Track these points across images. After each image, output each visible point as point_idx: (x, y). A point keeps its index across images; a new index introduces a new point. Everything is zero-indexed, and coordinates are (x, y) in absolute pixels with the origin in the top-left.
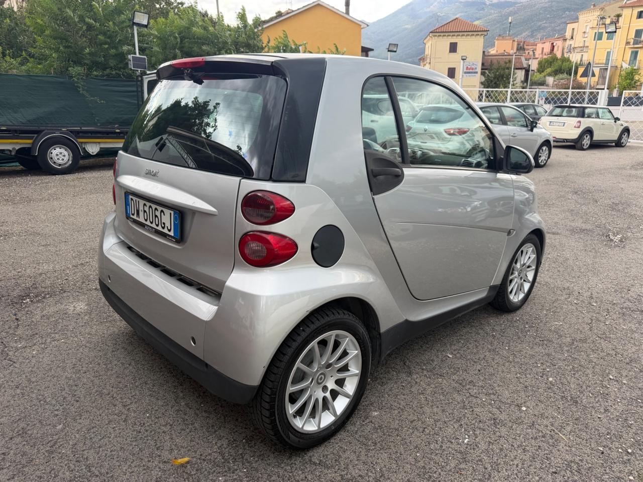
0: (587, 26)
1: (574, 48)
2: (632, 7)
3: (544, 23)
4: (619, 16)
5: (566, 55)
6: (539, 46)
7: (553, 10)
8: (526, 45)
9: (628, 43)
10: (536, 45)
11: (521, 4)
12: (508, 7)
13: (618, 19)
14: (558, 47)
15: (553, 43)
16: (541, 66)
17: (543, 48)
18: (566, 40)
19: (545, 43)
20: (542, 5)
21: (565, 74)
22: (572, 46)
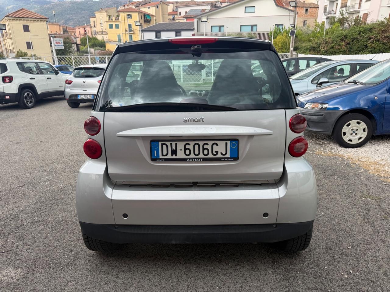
0: (101, 20)
1: (98, 32)
2: (124, 12)
3: (72, 16)
4: (118, 16)
5: (94, 36)
6: (77, 30)
7: (75, 9)
8: (68, 29)
9: (126, 31)
10: (75, 29)
11: (54, 3)
12: (46, 4)
13: (118, 18)
14: (88, 31)
15: (85, 29)
16: (83, 42)
17: (80, 32)
18: (92, 27)
19: (80, 28)
20: (67, 5)
21: (98, 46)
22: (96, 31)
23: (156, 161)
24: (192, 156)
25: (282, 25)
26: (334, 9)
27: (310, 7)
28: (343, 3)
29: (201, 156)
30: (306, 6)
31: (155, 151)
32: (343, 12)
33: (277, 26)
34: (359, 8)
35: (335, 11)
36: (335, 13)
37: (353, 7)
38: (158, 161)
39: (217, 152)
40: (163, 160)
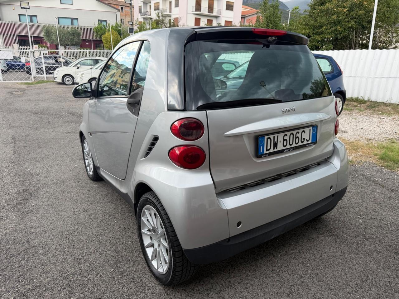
23: (262, 157)
24: (288, 146)
25: (106, 21)
26: (148, 10)
27: (126, 6)
28: (156, 6)
29: (294, 145)
30: (121, 5)
31: (261, 147)
32: (158, 14)
33: (100, 22)
34: (170, 12)
35: (149, 12)
36: (149, 14)
37: (165, 10)
38: (263, 157)
39: (304, 139)
40: (267, 155)
